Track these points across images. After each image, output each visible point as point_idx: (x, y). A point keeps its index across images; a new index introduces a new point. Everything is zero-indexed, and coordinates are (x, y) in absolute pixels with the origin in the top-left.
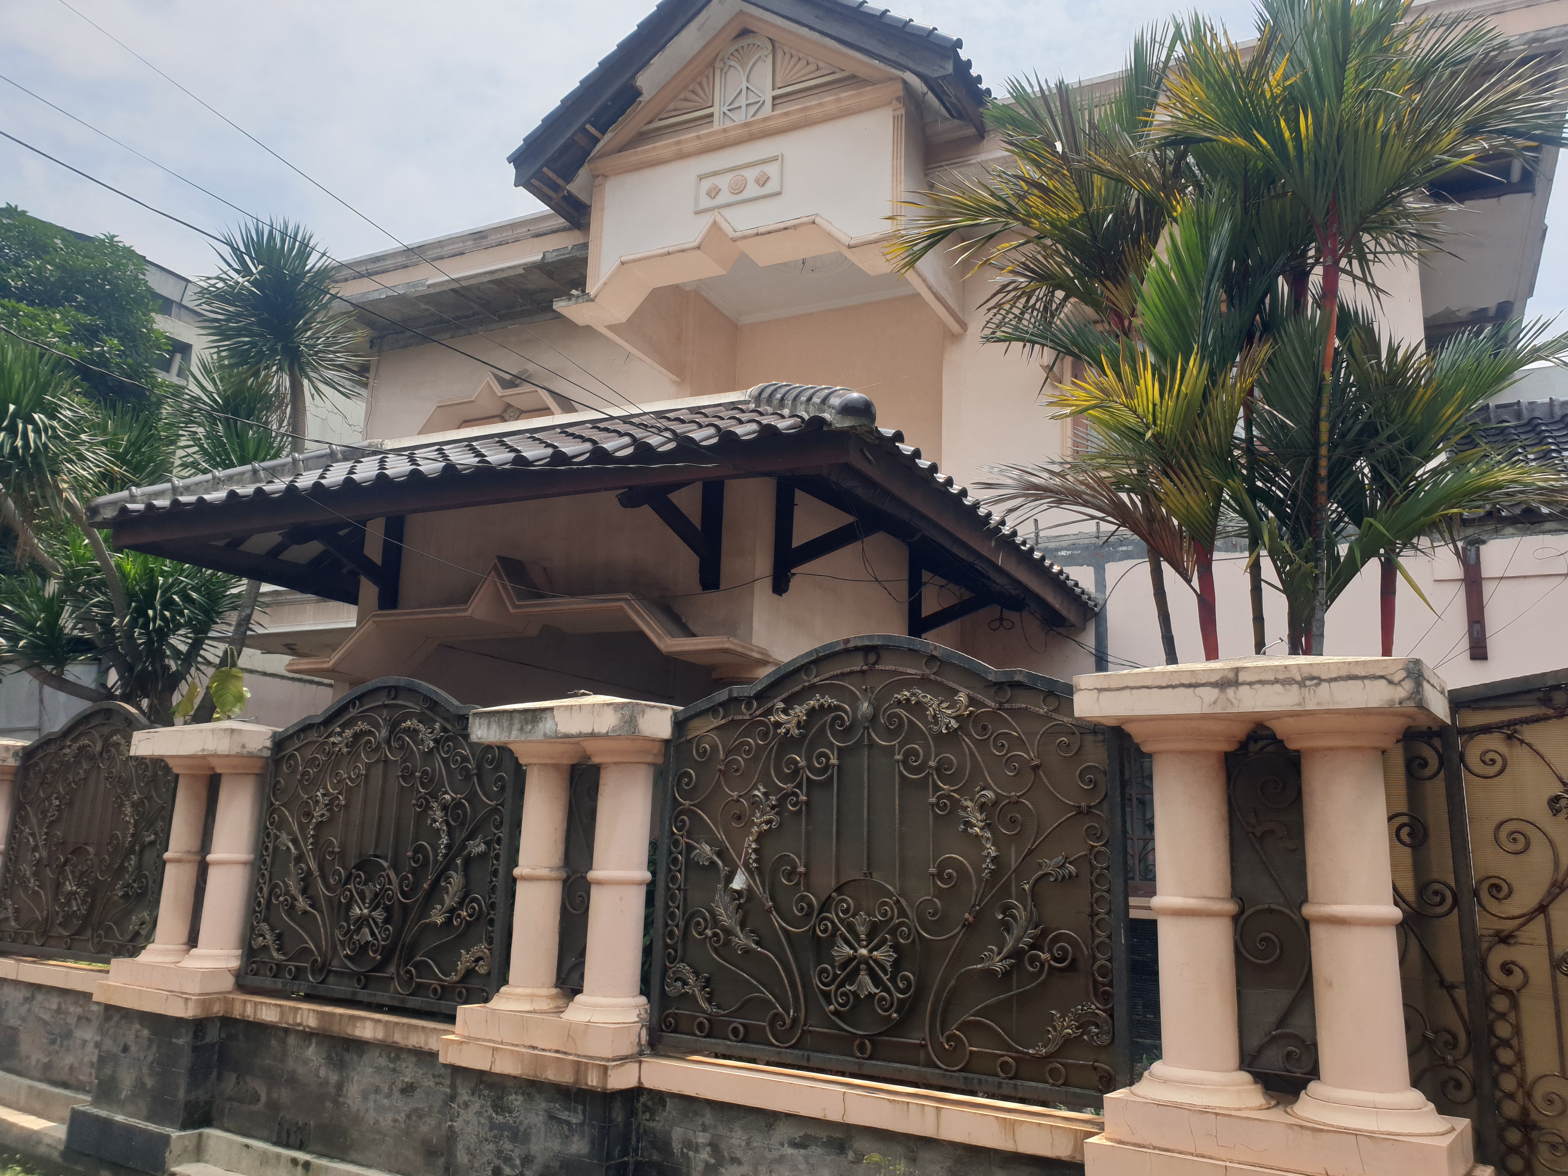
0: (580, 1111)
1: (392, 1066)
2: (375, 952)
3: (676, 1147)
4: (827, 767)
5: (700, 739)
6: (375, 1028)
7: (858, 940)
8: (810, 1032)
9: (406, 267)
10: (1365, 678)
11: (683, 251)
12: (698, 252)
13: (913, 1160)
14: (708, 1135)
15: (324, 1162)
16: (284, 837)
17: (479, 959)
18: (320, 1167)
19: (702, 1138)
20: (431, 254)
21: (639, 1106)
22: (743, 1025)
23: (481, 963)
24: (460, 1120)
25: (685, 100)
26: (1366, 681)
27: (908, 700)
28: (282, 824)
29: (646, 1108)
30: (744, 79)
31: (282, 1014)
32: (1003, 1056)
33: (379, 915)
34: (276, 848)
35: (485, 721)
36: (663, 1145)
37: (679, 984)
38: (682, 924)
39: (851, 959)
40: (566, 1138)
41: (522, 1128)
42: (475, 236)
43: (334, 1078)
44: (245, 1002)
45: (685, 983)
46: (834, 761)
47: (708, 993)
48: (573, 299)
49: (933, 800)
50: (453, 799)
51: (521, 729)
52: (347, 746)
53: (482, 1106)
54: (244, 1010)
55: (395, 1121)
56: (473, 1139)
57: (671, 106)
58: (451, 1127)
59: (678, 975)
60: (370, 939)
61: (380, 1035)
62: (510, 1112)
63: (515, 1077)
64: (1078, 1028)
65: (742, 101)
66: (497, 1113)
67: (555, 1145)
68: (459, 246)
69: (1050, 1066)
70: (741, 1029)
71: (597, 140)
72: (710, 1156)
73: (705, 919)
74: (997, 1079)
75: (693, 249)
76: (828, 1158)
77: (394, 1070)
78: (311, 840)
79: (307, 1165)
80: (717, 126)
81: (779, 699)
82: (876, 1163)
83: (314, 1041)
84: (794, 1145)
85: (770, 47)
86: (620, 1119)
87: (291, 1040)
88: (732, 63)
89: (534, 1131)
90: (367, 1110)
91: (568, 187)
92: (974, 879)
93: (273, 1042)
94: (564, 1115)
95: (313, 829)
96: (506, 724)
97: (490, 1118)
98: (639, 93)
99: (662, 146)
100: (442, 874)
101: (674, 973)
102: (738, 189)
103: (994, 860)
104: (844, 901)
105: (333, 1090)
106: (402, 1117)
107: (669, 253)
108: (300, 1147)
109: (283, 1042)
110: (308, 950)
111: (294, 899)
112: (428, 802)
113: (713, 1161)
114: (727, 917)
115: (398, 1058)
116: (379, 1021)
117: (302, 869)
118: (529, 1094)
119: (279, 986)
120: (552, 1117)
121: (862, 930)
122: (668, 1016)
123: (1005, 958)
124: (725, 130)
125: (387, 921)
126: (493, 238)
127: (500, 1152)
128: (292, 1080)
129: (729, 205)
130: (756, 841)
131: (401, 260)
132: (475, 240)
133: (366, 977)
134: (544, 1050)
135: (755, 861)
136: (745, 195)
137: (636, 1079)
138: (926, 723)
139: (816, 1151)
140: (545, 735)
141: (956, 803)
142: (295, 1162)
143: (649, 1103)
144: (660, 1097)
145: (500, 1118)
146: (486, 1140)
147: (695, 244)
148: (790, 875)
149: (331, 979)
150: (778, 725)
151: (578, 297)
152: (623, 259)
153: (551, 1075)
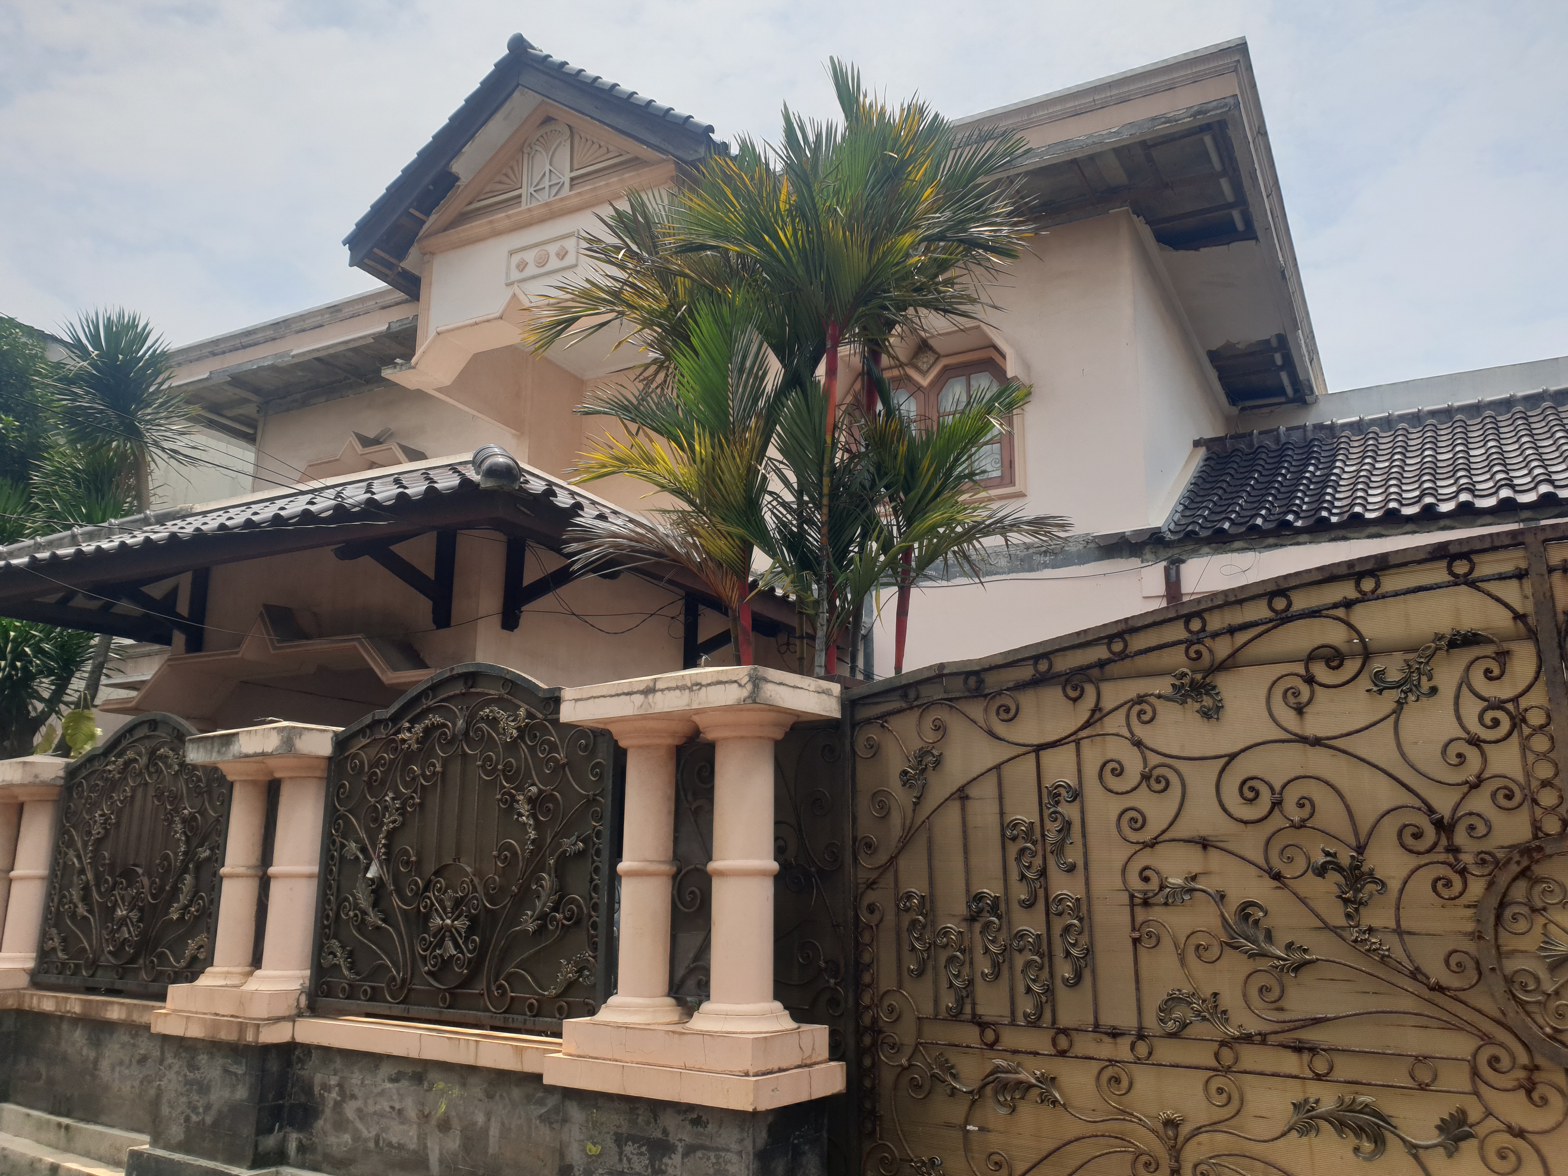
0: (244, 1064)
1: (132, 1041)
2: (130, 946)
3: (317, 1090)
4: (434, 773)
5: (355, 756)
6: (120, 1010)
7: (446, 913)
8: (414, 989)
9: (274, 339)
10: (726, 682)
11: (488, 321)
12: (501, 322)
13: (464, 1085)
14: (337, 1078)
15: (82, 1125)
16: (71, 853)
17: (201, 947)
18: (77, 1129)
19: (334, 1080)
20: (295, 327)
21: (294, 1058)
22: (371, 987)
23: (202, 950)
24: (165, 1080)
25: (500, 182)
26: (727, 685)
27: (488, 716)
28: (71, 844)
29: (300, 1060)
30: (547, 162)
31: (57, 1003)
32: (530, 998)
33: (134, 915)
34: (65, 863)
35: (195, 746)
36: (308, 1089)
37: (331, 956)
38: (335, 908)
39: (441, 928)
40: (233, 1088)
41: (205, 1082)
42: (332, 310)
43: (92, 1055)
44: (32, 996)
45: (335, 956)
46: (439, 769)
47: (350, 963)
48: (398, 367)
49: (499, 797)
50: (190, 813)
51: (219, 752)
52: (119, 773)
53: (180, 1067)
54: (32, 1003)
55: (133, 1087)
56: (173, 1095)
57: (487, 189)
58: (159, 1085)
59: (331, 950)
60: (127, 936)
61: (123, 1016)
62: (198, 1069)
63: (203, 1040)
64: (576, 972)
65: (546, 183)
66: (190, 1072)
67: (226, 1094)
68: (318, 320)
69: (558, 1004)
70: (369, 990)
71: (424, 222)
72: (338, 1095)
73: (350, 904)
74: (524, 1017)
75: (496, 319)
76: (412, 1088)
77: (134, 1045)
78: (90, 855)
79: (67, 1127)
80: (524, 207)
81: (406, 719)
82: (441, 1090)
83: (80, 1026)
84: (393, 1080)
85: (568, 133)
86: (275, 1069)
87: (65, 1026)
88: (538, 148)
89: (214, 1083)
90: (114, 1080)
91: (402, 264)
92: (520, 858)
93: (53, 1029)
94: (233, 1069)
95: (92, 845)
96: (209, 747)
97: (185, 1075)
98: (457, 179)
99: (478, 226)
100: (180, 878)
101: (328, 948)
102: (542, 262)
103: (533, 842)
104: (438, 882)
105: (91, 1066)
106: (137, 1084)
107: (476, 324)
108: (67, 1115)
109: (59, 1028)
110: (84, 949)
111: (76, 906)
112: (172, 817)
113: (339, 1098)
114: (364, 900)
115: (137, 1034)
116: (123, 1004)
117: (82, 880)
118: (211, 1053)
119: (61, 981)
120: (226, 1071)
121: (448, 904)
122: (324, 983)
123: (534, 921)
124: (529, 210)
125: (140, 920)
126: (347, 311)
127: (190, 1103)
128: (65, 1059)
129: (534, 277)
130: (385, 838)
131: (270, 333)
132: (331, 313)
133: (124, 969)
134: (223, 1016)
135: (384, 854)
136: (549, 267)
137: (290, 1035)
138: (498, 734)
139: (404, 1083)
140: (234, 756)
141: (513, 796)
142: (59, 1125)
143: (301, 1055)
144: (308, 1049)
145: (192, 1074)
146: (181, 1094)
147: (497, 315)
148: (407, 863)
149: (100, 972)
150: (404, 741)
151: (402, 365)
152: (439, 330)
153: (224, 1035)
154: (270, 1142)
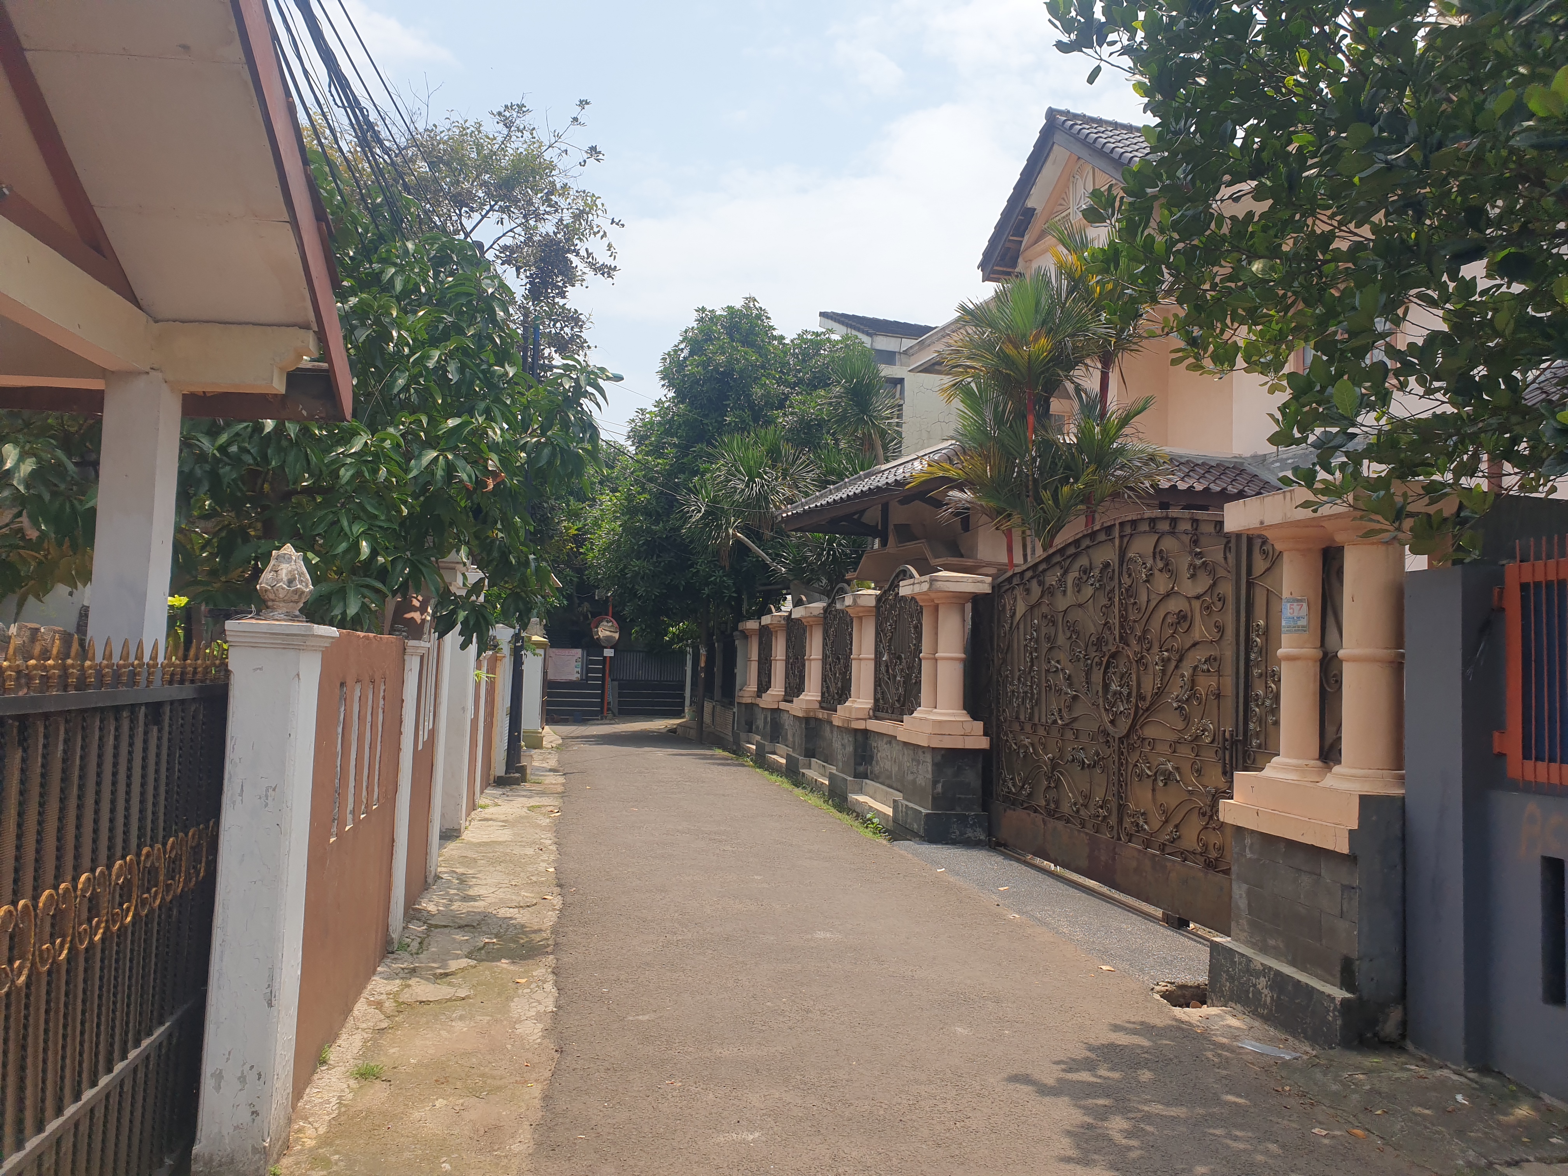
57: (1055, 210)
65: (1082, 203)
71: (1022, 242)
88: (1078, 177)
91: (1017, 270)
98: (1033, 211)
154: (861, 769)
